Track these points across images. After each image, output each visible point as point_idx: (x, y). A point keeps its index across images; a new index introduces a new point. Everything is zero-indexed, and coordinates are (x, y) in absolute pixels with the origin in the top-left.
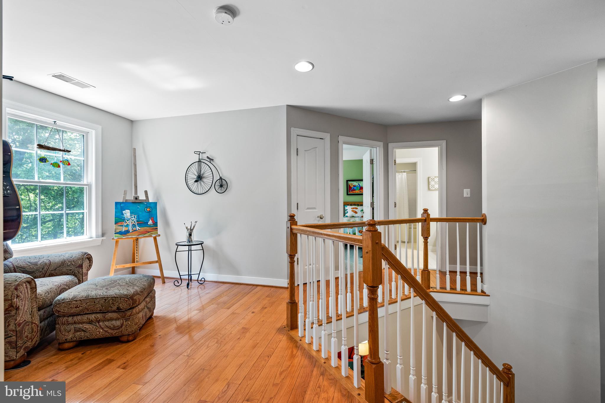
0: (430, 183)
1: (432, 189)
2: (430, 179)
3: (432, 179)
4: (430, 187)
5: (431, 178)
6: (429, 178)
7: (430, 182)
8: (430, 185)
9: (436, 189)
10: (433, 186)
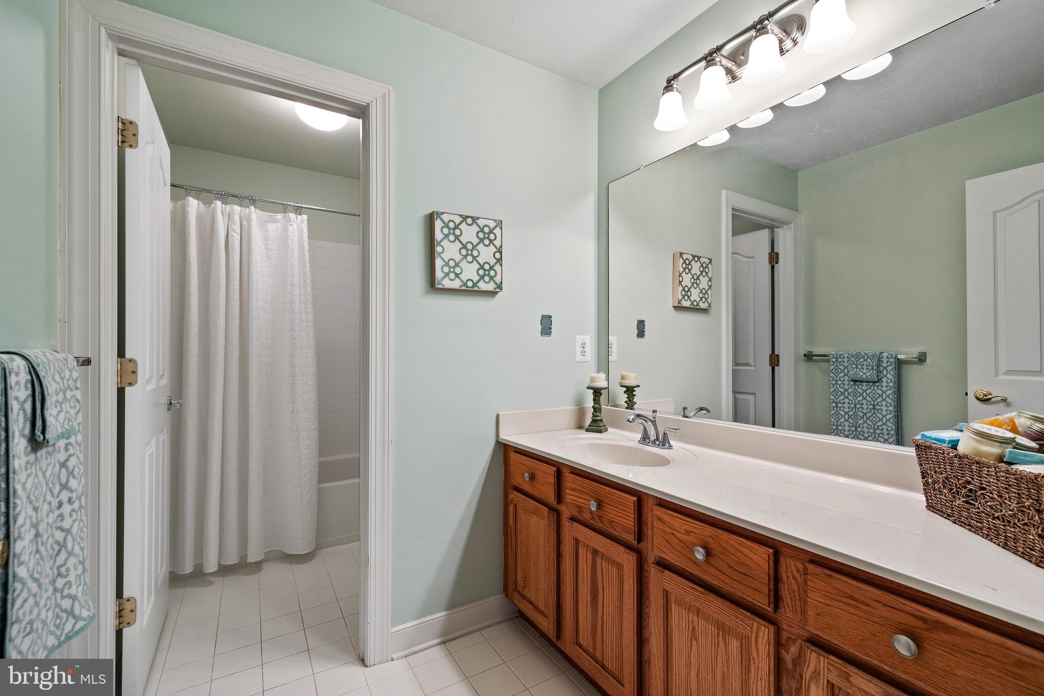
0: (439, 249)
1: (447, 283)
2: (438, 224)
3: (447, 226)
4: (439, 274)
5: (446, 218)
6: (431, 219)
7: (439, 244)
8: (439, 263)
9: (465, 284)
10: (454, 268)
